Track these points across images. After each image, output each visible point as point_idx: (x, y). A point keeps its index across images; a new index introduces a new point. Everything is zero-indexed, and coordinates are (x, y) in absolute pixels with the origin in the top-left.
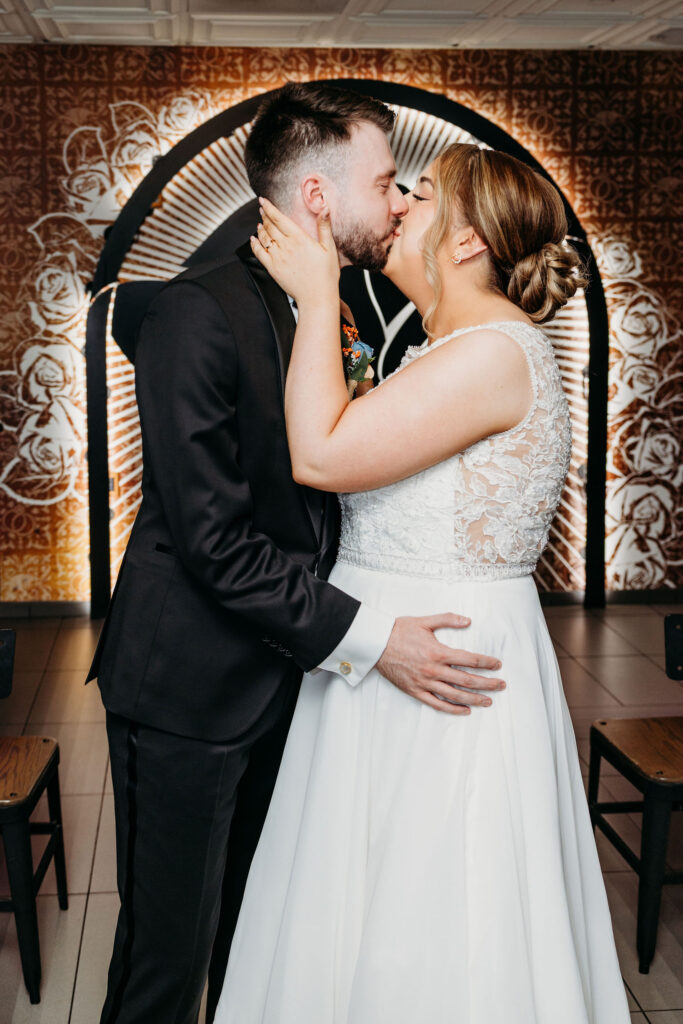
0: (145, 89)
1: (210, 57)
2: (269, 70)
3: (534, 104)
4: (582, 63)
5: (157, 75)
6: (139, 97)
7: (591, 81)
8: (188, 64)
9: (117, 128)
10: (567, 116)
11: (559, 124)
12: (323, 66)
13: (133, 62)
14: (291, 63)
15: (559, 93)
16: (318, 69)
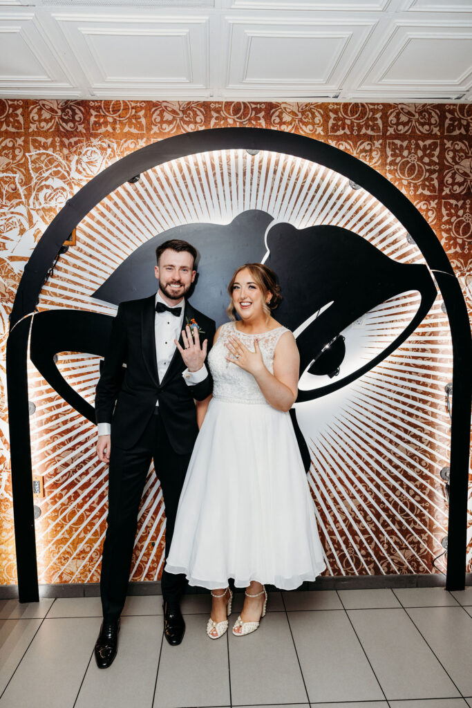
0: (57, 139)
1: (115, 111)
2: (170, 123)
3: (405, 153)
4: (449, 116)
5: (69, 126)
6: (53, 145)
7: (457, 132)
8: (96, 116)
9: (34, 175)
10: (435, 164)
11: (427, 170)
12: (217, 118)
13: (46, 115)
14: (188, 116)
15: (428, 142)
16: (213, 121)
